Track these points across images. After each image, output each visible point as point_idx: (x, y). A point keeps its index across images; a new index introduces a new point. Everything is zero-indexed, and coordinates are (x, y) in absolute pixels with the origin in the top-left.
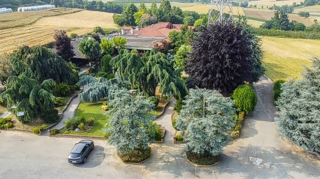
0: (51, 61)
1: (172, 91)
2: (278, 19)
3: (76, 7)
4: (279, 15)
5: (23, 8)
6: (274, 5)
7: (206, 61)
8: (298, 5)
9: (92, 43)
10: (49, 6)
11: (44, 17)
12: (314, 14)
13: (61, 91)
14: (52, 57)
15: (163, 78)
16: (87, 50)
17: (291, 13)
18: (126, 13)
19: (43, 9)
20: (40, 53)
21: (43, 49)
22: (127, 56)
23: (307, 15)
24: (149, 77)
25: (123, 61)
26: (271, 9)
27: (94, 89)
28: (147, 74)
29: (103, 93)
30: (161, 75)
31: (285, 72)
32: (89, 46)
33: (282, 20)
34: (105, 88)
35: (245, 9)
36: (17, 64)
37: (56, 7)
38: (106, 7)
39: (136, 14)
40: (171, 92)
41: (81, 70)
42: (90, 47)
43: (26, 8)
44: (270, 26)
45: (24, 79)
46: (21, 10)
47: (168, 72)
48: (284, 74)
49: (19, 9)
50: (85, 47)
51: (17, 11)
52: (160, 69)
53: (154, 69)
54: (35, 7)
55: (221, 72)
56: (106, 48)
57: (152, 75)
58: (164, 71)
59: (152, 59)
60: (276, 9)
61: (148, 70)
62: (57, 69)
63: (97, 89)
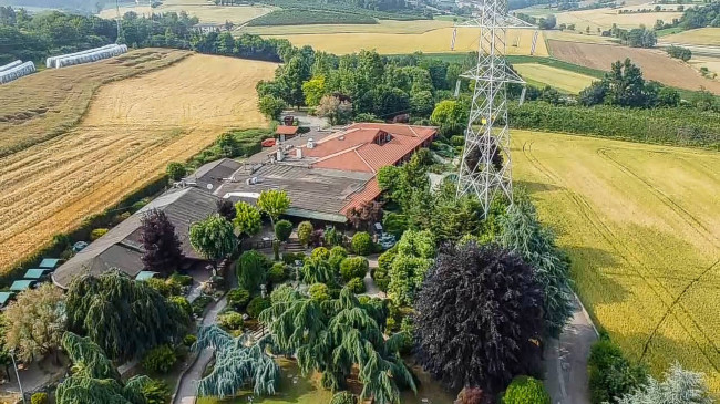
0: (138, 306)
1: (384, 390)
2: (620, 78)
3: (172, 45)
4: (623, 69)
5: (59, 60)
6: (615, 25)
7: (452, 331)
8: (668, 26)
9: (219, 229)
10: (114, 47)
11: (105, 83)
12: (701, 49)
13: (159, 365)
14: (140, 298)
15: (366, 361)
16: (209, 246)
17: (651, 47)
18: (285, 78)
19: (102, 57)
20: (116, 291)
21: (123, 282)
22: (293, 307)
23: (685, 55)
24: (337, 353)
25: (284, 320)
26: (607, 34)
27: (227, 369)
28: (334, 347)
29: (244, 376)
30: (362, 356)
31: (622, 281)
32: (211, 237)
33: (627, 81)
34: (249, 363)
35: (550, 34)
36: (77, 347)
37: (129, 47)
38: (239, 47)
39: (306, 84)
40: (381, 391)
41: (195, 280)
42: (215, 240)
43: (65, 58)
44: (603, 92)
45: (94, 388)
46: (53, 64)
47: (375, 348)
48: (618, 287)
49: (49, 61)
50: (204, 239)
51: (44, 64)
52: (360, 340)
53: (346, 340)
54: (84, 54)
55: (481, 353)
56: (245, 226)
57: (344, 351)
58: (368, 344)
59: (345, 317)
60: (617, 36)
61: (335, 337)
62: (152, 320)
63: (233, 368)
